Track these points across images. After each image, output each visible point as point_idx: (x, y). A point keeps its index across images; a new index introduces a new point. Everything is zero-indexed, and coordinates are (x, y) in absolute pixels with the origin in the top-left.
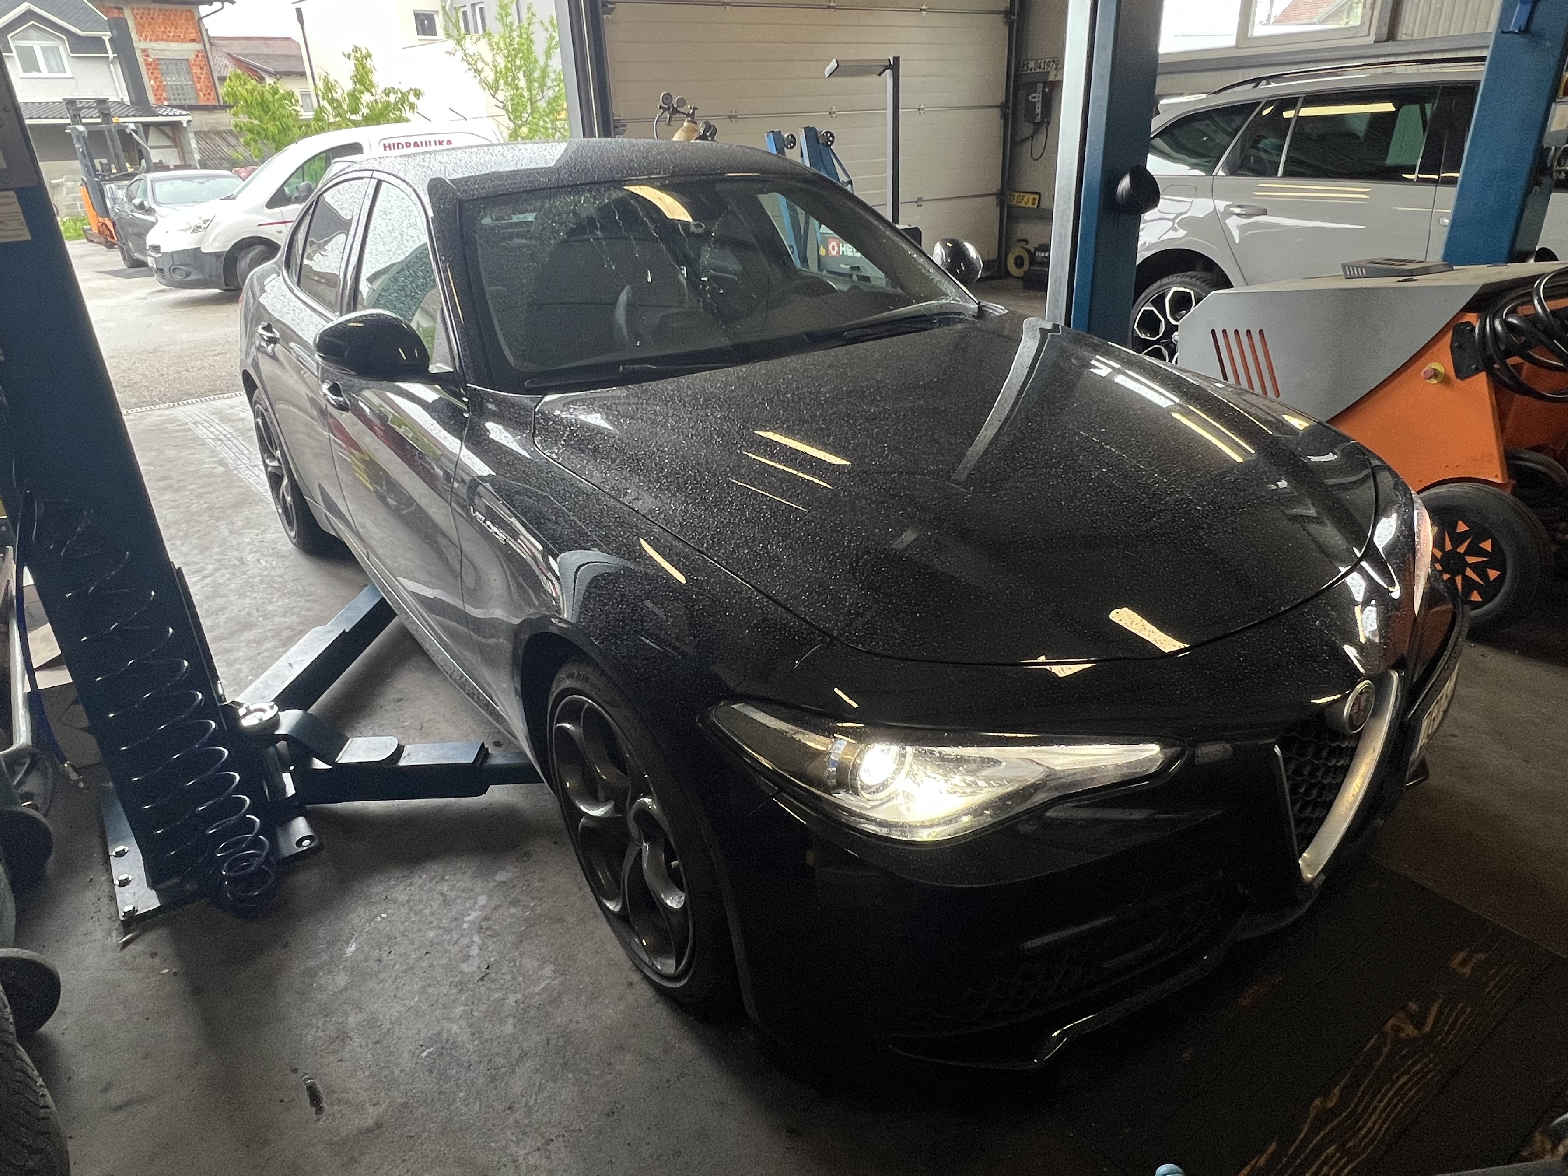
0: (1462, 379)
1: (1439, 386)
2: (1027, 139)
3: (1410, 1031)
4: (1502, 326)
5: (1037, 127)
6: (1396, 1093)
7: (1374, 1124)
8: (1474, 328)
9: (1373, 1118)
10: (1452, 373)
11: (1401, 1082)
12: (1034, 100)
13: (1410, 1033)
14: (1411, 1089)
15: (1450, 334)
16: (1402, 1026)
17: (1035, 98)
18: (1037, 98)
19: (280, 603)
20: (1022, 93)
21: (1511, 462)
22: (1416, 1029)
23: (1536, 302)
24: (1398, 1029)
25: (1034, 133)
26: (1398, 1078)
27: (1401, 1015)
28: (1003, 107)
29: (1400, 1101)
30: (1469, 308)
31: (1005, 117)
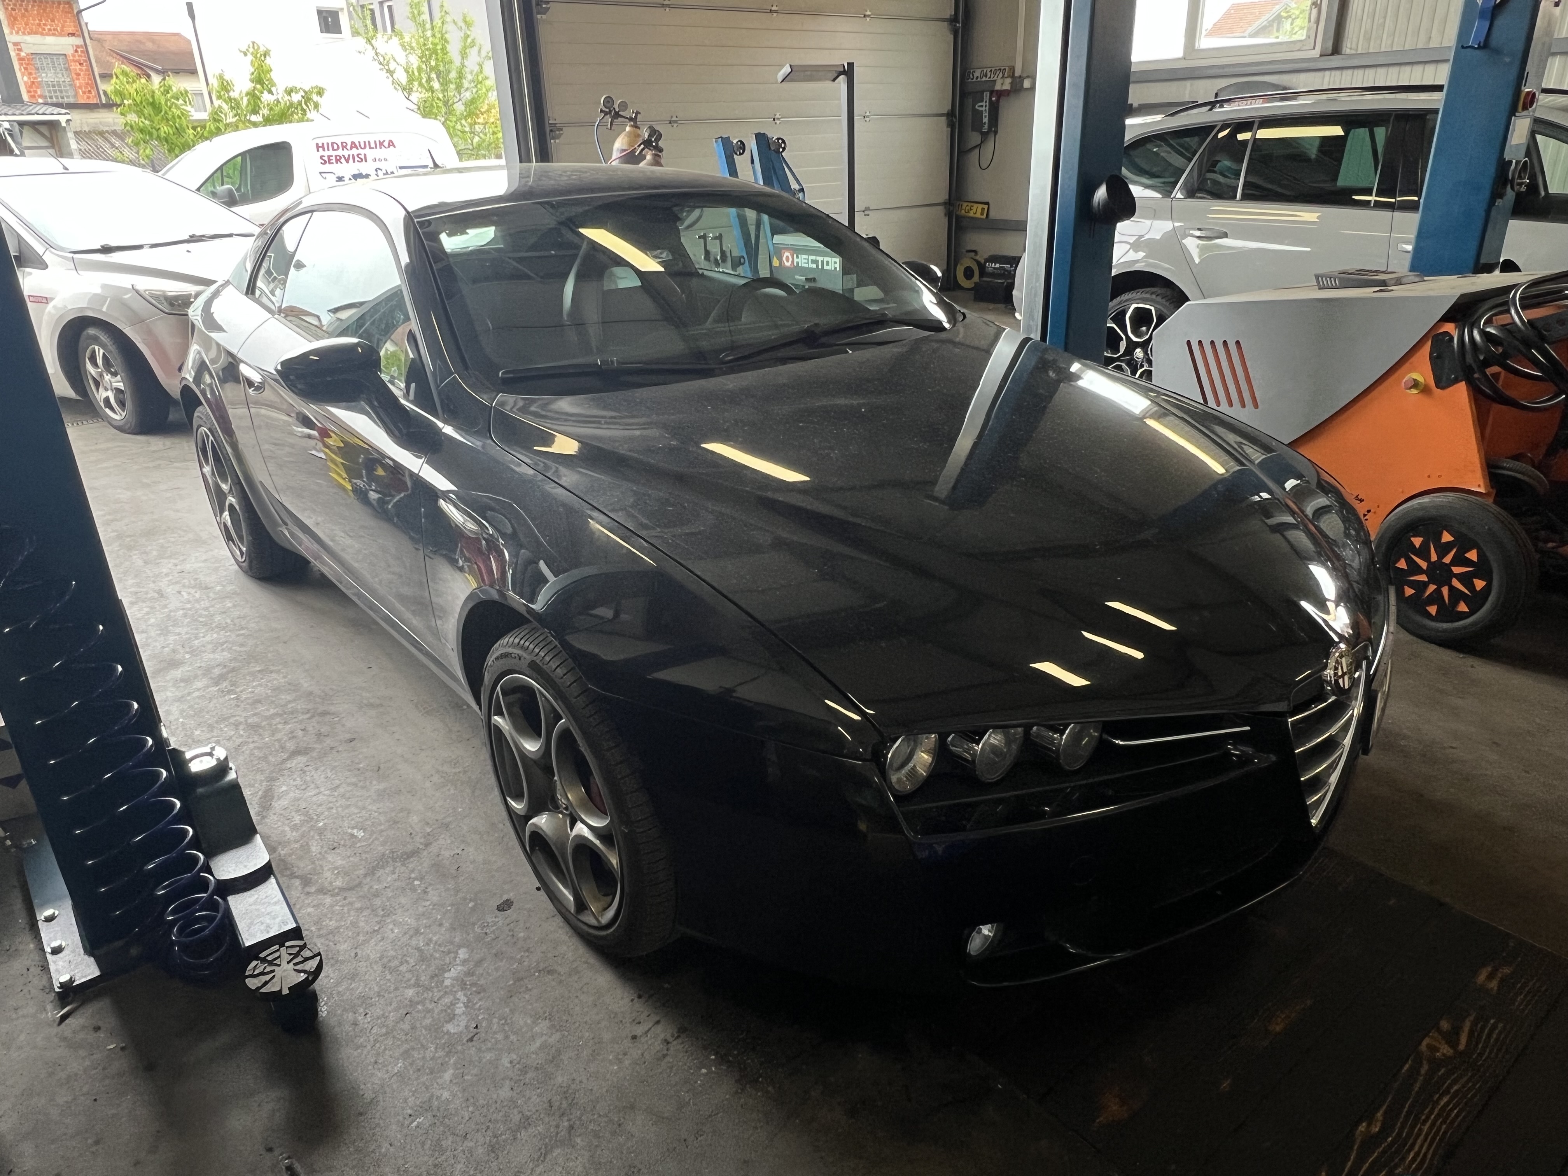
0: (1443, 388)
1: (1420, 396)
2: (975, 147)
3: (1445, 1050)
4: (1481, 336)
5: (985, 136)
6: (1439, 1115)
7: (1421, 1147)
8: (1452, 338)
9: (1419, 1141)
10: (1432, 383)
11: (1442, 1103)
12: (980, 109)
13: (1445, 1052)
14: (1452, 1110)
15: (1429, 344)
16: (1437, 1045)
17: (982, 106)
18: (984, 107)
19: (208, 638)
20: (969, 101)
21: (1493, 470)
22: (1452, 1047)
23: (1513, 312)
24: (1433, 1049)
25: (982, 142)
26: (1440, 1098)
27: (1434, 1034)
28: (950, 115)
29: (1444, 1122)
30: (1447, 318)
31: (951, 125)
